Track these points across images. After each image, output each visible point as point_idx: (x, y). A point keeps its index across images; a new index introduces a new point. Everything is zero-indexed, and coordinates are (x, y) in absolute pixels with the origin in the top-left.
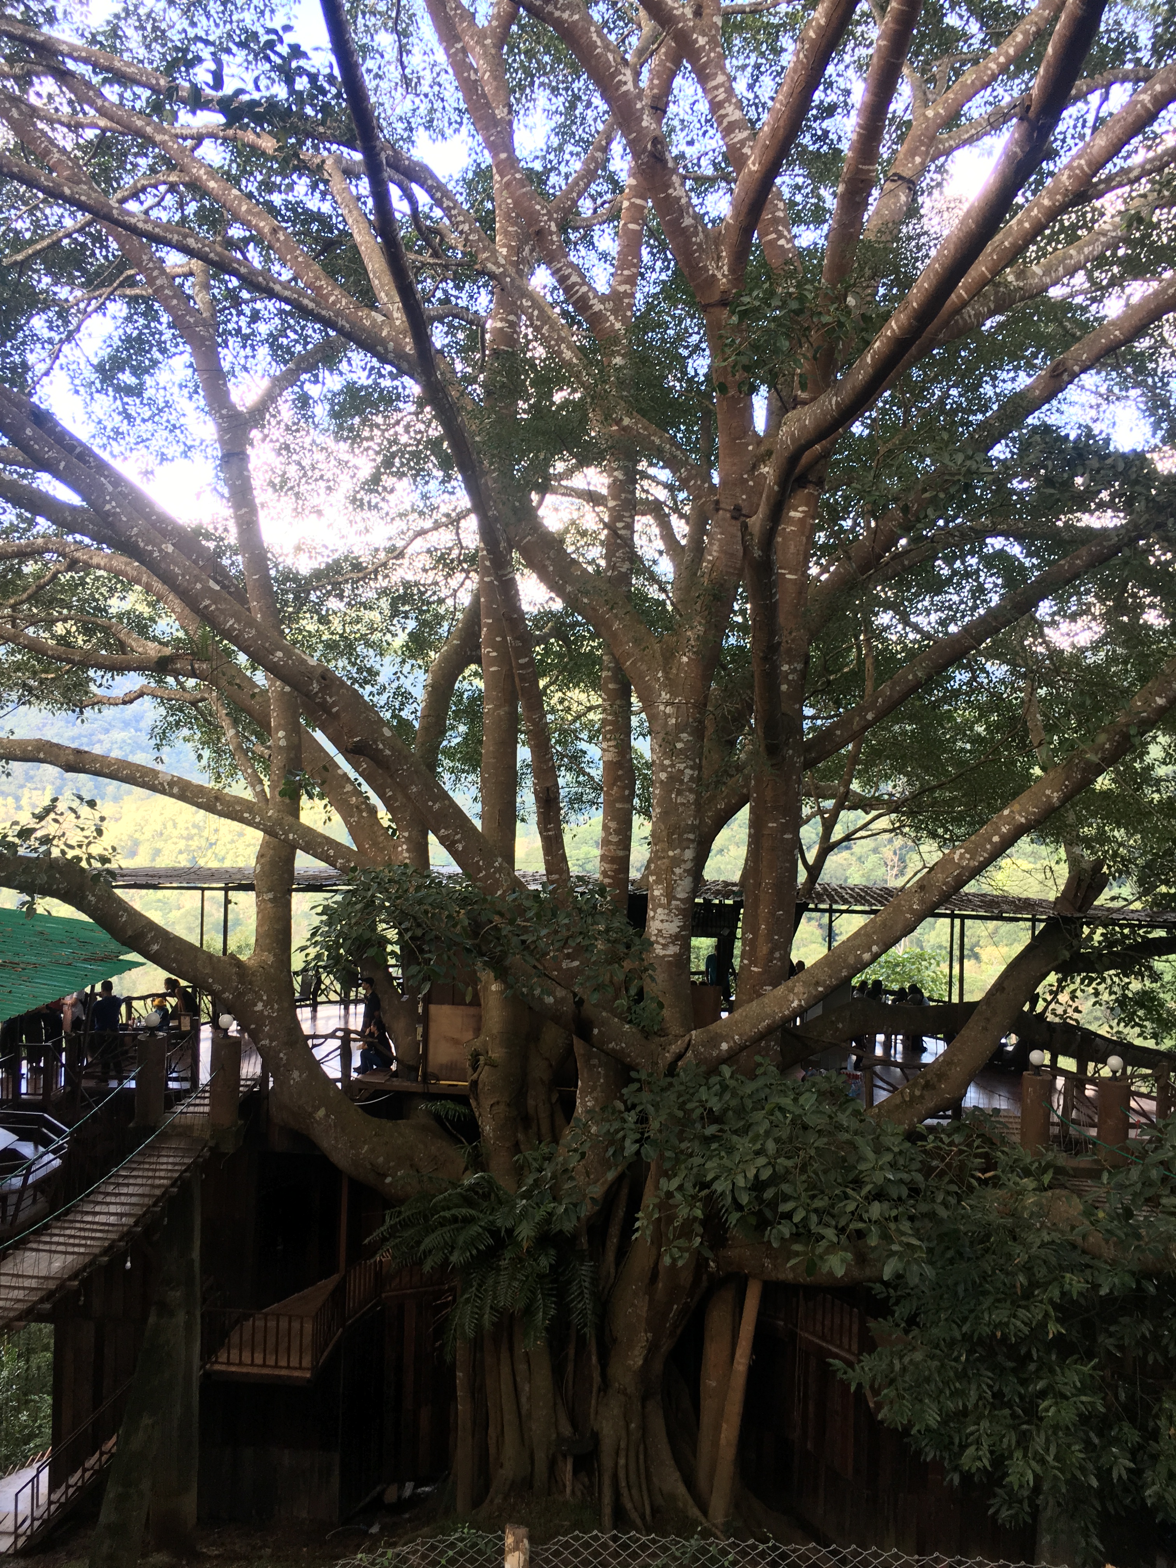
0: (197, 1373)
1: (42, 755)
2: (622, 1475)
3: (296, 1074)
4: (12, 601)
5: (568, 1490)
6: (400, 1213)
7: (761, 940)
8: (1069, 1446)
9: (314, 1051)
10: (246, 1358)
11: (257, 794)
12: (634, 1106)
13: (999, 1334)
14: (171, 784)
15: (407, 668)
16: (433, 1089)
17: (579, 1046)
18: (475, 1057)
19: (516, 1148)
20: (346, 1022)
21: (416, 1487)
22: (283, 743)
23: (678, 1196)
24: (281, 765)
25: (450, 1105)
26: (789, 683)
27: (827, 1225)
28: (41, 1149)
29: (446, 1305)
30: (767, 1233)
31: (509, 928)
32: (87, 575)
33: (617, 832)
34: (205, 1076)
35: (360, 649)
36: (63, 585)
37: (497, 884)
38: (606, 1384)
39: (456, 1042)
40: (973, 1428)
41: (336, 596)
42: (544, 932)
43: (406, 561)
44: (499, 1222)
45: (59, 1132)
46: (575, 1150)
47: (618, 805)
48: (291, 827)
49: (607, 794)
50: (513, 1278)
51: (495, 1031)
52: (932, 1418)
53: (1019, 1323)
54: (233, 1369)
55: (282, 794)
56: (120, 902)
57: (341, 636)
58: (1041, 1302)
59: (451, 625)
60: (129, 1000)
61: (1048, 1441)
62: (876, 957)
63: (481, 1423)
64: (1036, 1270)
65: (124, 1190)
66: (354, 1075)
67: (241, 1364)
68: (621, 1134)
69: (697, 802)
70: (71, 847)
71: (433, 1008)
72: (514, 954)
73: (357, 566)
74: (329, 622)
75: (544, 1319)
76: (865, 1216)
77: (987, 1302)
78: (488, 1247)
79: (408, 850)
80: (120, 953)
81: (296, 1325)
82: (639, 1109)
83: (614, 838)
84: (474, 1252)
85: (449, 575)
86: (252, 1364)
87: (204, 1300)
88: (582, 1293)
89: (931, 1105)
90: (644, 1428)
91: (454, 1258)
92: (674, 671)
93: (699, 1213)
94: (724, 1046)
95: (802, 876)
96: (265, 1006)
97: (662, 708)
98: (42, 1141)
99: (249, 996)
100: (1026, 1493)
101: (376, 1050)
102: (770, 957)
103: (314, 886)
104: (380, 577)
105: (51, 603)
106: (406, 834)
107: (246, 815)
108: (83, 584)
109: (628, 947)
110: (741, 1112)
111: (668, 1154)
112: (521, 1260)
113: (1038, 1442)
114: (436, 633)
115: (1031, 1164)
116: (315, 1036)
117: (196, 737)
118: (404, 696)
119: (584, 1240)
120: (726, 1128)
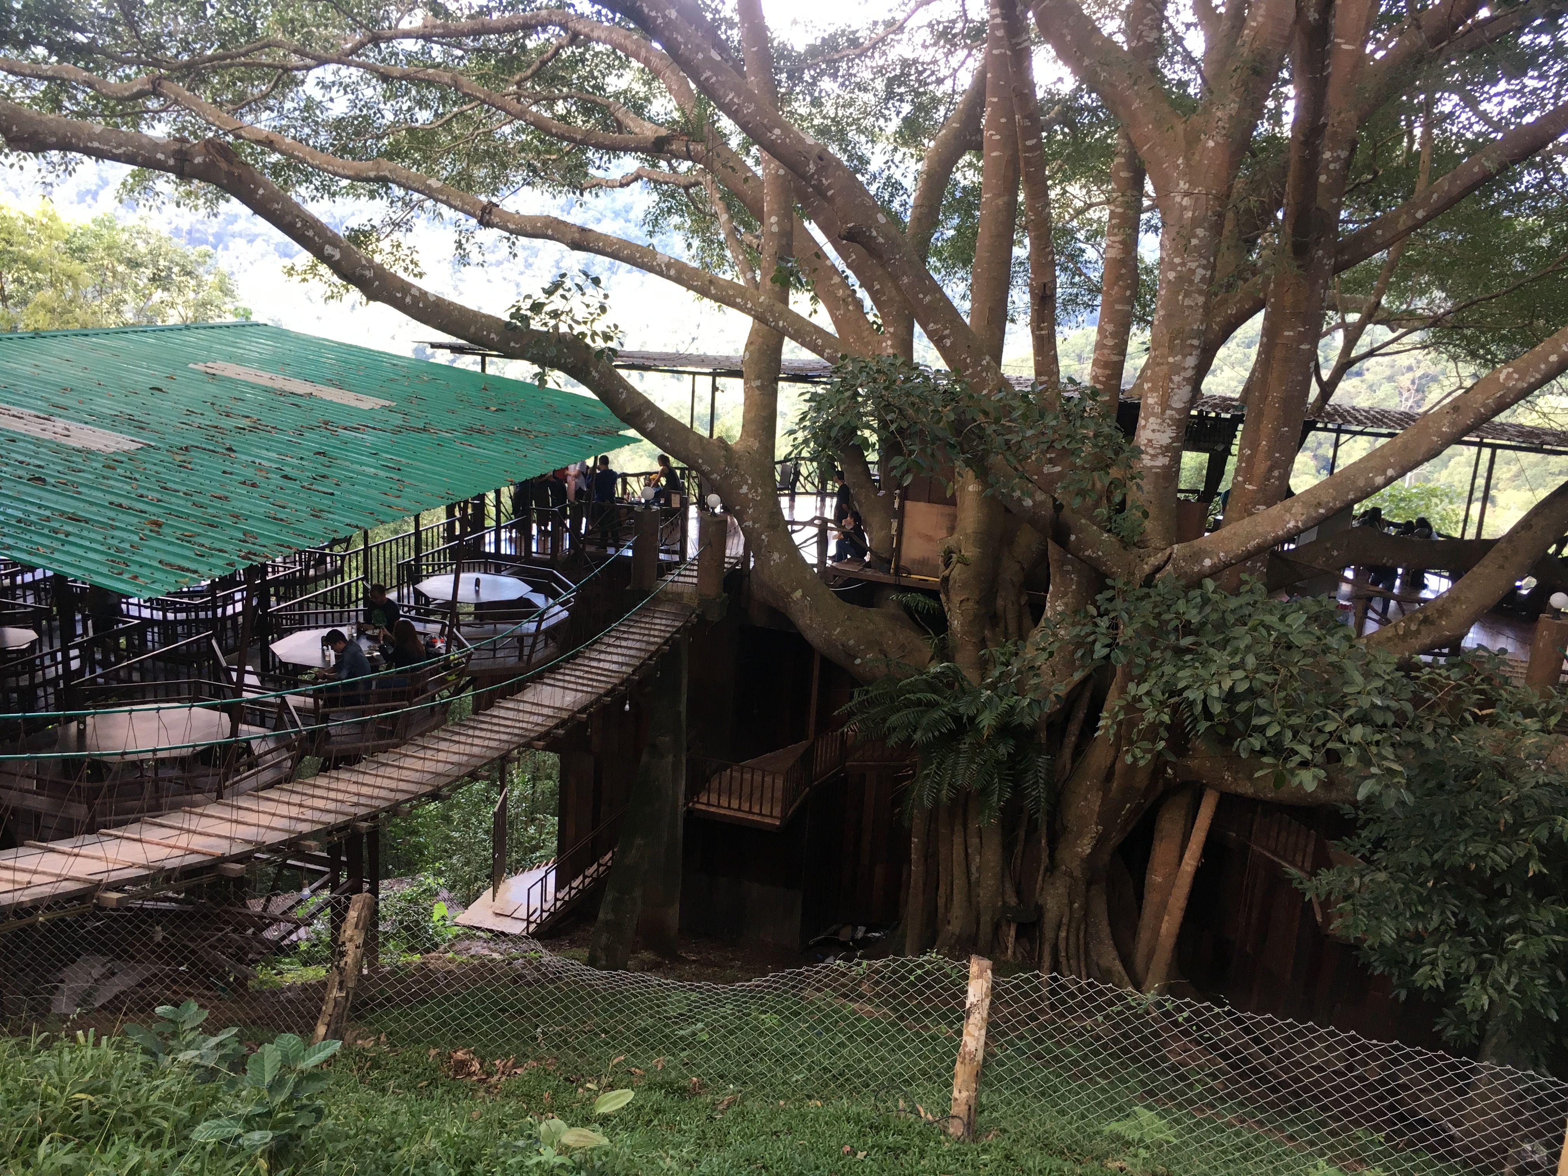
0: (682, 810)
1: (550, 232)
2: (1062, 945)
3: (776, 556)
4: (517, 78)
5: (1010, 952)
6: (867, 692)
7: (1260, 456)
8: (1533, 979)
9: (794, 536)
10: (724, 802)
11: (747, 281)
12: (1107, 613)
13: (1473, 866)
14: (669, 265)
15: (898, 156)
16: (904, 582)
17: (1053, 550)
18: (948, 554)
19: (983, 643)
20: (822, 513)
21: (867, 932)
22: (775, 229)
23: (1146, 701)
24: (773, 251)
25: (920, 597)
26: (1329, 172)
27: (1302, 742)
28: (551, 601)
29: (908, 777)
30: (1236, 743)
31: (994, 427)
32: (587, 50)
33: (1113, 335)
34: (692, 551)
35: (852, 135)
36: (564, 61)
37: (983, 382)
38: (1052, 867)
39: (929, 539)
40: (1430, 950)
41: (830, 76)
42: (1029, 433)
43: (905, 36)
44: (962, 710)
45: (566, 588)
46: (1044, 649)
47: (1118, 307)
48: (781, 314)
49: (1107, 295)
50: (971, 761)
51: (969, 531)
52: (1389, 935)
53: (1498, 859)
54: (712, 809)
55: (774, 280)
56: (620, 379)
57: (833, 120)
58: (1525, 841)
59: (948, 110)
60: (624, 476)
61: (1509, 971)
62: (1389, 481)
63: (932, 885)
64: (1525, 808)
65: (624, 643)
66: (829, 562)
67: (719, 806)
68: (1092, 638)
69: (1206, 306)
70: (578, 323)
71: (909, 504)
72: (997, 454)
73: (854, 42)
74: (822, 104)
75: (999, 801)
76: (1345, 737)
77: (1465, 835)
78: (950, 730)
79: (892, 346)
80: (620, 429)
81: (768, 779)
82: (1112, 615)
83: (1110, 342)
84: (937, 733)
85: (950, 52)
86: (729, 808)
87: (688, 749)
88: (1037, 782)
89: (1428, 641)
90: (1087, 908)
91: (918, 736)
92: (1197, 157)
93: (1166, 718)
94: (1207, 562)
95: (1314, 390)
96: (750, 489)
97: (1178, 199)
98: (552, 594)
99: (736, 479)
100: (1475, 1017)
101: (852, 540)
102: (1268, 476)
103: (799, 376)
104: (877, 55)
105: (553, 80)
106: (891, 330)
107: (739, 300)
108: (583, 60)
109: (1117, 453)
110: (1221, 626)
111: (1140, 661)
112: (981, 746)
113: (1499, 972)
114: (932, 118)
115: (1538, 705)
116: (793, 523)
117: (687, 226)
118: (895, 187)
119: (1043, 735)
120: (1204, 641)
